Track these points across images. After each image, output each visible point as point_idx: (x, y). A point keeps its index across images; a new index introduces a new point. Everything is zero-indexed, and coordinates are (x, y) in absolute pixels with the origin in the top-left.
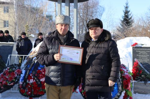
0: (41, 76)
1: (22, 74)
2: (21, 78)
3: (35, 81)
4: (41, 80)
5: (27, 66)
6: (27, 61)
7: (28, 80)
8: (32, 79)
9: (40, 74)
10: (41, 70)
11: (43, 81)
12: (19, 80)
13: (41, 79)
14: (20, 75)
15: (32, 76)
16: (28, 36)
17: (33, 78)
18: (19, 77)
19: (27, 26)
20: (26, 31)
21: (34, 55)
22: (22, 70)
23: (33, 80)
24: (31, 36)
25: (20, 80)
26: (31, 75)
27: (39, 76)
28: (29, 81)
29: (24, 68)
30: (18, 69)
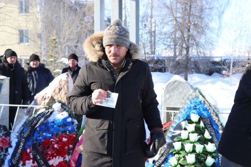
0: (50, 152)
1: (11, 147)
2: (9, 157)
3: (36, 164)
4: (51, 162)
5: (23, 129)
6: (27, 117)
7: (21, 163)
8: (31, 161)
9: (48, 147)
10: (52, 140)
11: (55, 165)
12: (4, 161)
13: (50, 159)
14: (7, 150)
15: (30, 152)
16: (55, 60)
17: (32, 156)
18: (5, 155)
19: (54, 40)
20: (53, 50)
21: (43, 103)
22: (12, 139)
23: (33, 162)
24: (61, 62)
25: (6, 162)
26: (28, 151)
27: (47, 154)
28: (24, 164)
29: (18, 134)
30: (4, 137)
